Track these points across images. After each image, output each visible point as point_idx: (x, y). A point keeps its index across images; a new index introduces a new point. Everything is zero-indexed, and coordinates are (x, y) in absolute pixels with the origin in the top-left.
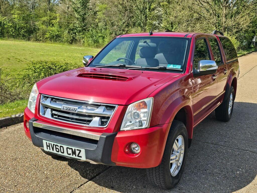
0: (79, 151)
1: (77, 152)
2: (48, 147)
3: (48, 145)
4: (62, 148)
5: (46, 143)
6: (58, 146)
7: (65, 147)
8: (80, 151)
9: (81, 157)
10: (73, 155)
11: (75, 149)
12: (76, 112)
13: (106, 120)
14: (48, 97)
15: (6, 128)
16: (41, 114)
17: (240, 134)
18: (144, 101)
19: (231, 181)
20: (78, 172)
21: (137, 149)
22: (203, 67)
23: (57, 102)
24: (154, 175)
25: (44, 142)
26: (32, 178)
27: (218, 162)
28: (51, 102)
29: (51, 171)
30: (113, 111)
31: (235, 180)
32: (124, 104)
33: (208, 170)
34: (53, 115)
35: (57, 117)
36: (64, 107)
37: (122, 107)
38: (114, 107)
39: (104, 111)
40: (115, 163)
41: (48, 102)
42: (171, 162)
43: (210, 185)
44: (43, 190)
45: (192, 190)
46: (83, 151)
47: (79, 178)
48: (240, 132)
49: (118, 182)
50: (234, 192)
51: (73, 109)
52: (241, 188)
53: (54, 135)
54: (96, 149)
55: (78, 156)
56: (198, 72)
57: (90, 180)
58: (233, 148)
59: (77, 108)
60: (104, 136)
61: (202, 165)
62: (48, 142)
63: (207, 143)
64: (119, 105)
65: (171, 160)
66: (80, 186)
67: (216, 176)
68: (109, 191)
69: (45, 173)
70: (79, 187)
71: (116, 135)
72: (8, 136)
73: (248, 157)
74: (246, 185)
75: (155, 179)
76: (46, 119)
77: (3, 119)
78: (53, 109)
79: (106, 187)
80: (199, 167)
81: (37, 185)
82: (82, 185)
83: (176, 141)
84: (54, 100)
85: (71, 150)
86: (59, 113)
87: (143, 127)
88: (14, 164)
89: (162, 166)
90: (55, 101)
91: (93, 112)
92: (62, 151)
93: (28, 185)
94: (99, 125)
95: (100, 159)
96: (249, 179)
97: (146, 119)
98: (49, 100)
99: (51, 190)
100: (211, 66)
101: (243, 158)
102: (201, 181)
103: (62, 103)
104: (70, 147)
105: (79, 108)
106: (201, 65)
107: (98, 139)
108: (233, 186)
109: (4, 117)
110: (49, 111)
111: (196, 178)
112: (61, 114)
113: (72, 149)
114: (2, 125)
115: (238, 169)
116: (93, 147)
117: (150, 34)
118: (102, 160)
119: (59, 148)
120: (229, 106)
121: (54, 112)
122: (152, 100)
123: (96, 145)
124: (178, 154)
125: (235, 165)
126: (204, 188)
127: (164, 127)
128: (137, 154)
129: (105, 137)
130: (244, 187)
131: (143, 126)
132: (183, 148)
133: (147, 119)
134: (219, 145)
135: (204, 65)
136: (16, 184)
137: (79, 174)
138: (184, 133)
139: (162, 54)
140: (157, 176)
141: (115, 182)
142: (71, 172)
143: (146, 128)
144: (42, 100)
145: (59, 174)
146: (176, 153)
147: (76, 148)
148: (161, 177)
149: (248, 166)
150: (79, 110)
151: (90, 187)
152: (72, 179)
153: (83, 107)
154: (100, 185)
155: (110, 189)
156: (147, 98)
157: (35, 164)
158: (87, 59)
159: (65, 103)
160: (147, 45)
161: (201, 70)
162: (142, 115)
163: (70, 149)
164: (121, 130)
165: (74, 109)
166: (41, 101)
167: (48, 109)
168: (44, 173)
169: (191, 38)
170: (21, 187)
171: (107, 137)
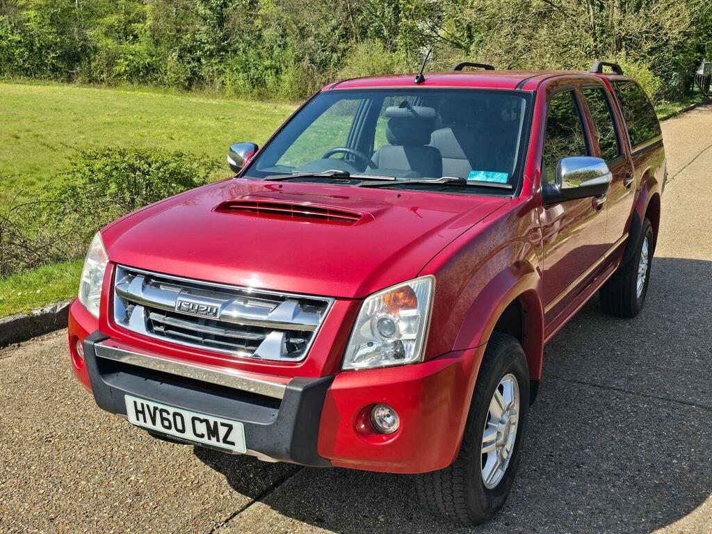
0: (226, 429)
1: (222, 431)
2: (141, 416)
3: (140, 408)
4: (178, 418)
5: (135, 403)
6: (168, 414)
7: (188, 415)
8: (230, 427)
9: (233, 444)
10: (209, 439)
11: (215, 423)
12: (217, 318)
13: (300, 340)
14: (135, 274)
15: (19, 346)
16: (116, 320)
17: (669, 354)
18: (408, 287)
19: (652, 498)
20: (223, 476)
21: (388, 420)
22: (570, 177)
23: (162, 288)
24: (438, 488)
25: (129, 400)
26: (95, 496)
27: (613, 439)
28: (143, 288)
29: (147, 472)
30: (322, 314)
31: (662, 493)
32: (351, 296)
33: (583, 464)
34: (150, 325)
35: (161, 329)
36: (183, 304)
37: (348, 303)
38: (324, 304)
39: (295, 316)
40: (329, 460)
41: (135, 288)
42: (484, 450)
43: (592, 509)
44: (129, 530)
45: (541, 525)
46: (238, 428)
47: (227, 493)
48: (669, 349)
49: (337, 504)
50: (660, 531)
51: (209, 310)
52: (680, 517)
53: (157, 380)
54: (276, 424)
55: (225, 441)
56: (556, 191)
57: (257, 499)
58: (654, 397)
59: (219, 306)
60: (297, 386)
61: (568, 450)
62: (139, 401)
63: (578, 382)
64: (336, 298)
65: (486, 444)
66: (230, 518)
67: (609, 482)
68: (312, 531)
69: (133, 478)
70: (227, 521)
71: (330, 382)
72: (25, 369)
73: (696, 423)
74: (693, 509)
75: (439, 500)
76: (131, 335)
77: (9, 320)
78: (149, 309)
79: (303, 520)
80: (560, 455)
81: (112, 517)
82: (235, 515)
83: (497, 391)
84: (151, 281)
85: (204, 423)
86: (169, 320)
87: (407, 360)
88: (46, 455)
89: (461, 466)
90: (157, 286)
91: (264, 318)
92: (180, 427)
93: (87, 516)
94: (282, 355)
95: (287, 452)
96: (699, 490)
97: (413, 336)
98: (139, 281)
99: (150, 529)
100: (592, 175)
101: (681, 426)
102: (567, 498)
103: (177, 290)
104: (202, 417)
105: (224, 306)
106: (564, 172)
107: (280, 396)
108: (655, 513)
109: (10, 315)
110: (139, 312)
111: (552, 490)
112: (175, 322)
113: (207, 421)
114: (5, 337)
115: (668, 460)
116: (266, 417)
117: (416, 81)
118: (292, 453)
119: (171, 418)
120: (637, 274)
121: (153, 316)
122: (430, 284)
123: (276, 412)
124: (502, 428)
125: (658, 448)
126: (574, 520)
127: (465, 356)
128: (390, 436)
129: (300, 389)
130: (686, 515)
131: (407, 355)
132: (517, 408)
133: (419, 336)
134: (614, 388)
135: (573, 172)
136: (52, 516)
137: (225, 481)
138: (520, 368)
139: (448, 131)
140: (446, 492)
141: (326, 504)
142: (205, 477)
143: (415, 363)
144: (118, 280)
145: (171, 481)
146: (496, 426)
147: (219, 421)
148: (456, 494)
149: (695, 451)
150: (224, 312)
151: (259, 520)
152: (207, 496)
153: (236, 302)
154: (285, 512)
155: (315, 525)
156: (417, 277)
157: (102, 454)
158: (241, 154)
159: (185, 290)
160: (410, 112)
161: (566, 185)
162: (402, 326)
163: (201, 421)
164: (345, 367)
165: (209, 308)
166: (115, 285)
167: (137, 307)
168: (129, 480)
169: (535, 92)
170: (67, 522)
171: (307, 390)
